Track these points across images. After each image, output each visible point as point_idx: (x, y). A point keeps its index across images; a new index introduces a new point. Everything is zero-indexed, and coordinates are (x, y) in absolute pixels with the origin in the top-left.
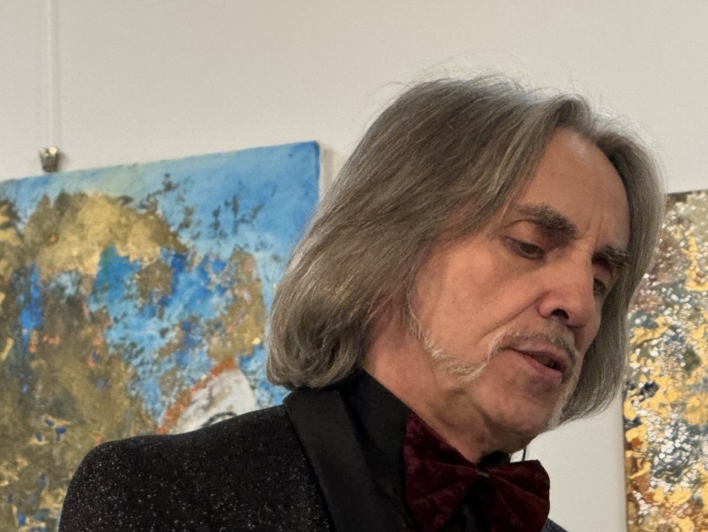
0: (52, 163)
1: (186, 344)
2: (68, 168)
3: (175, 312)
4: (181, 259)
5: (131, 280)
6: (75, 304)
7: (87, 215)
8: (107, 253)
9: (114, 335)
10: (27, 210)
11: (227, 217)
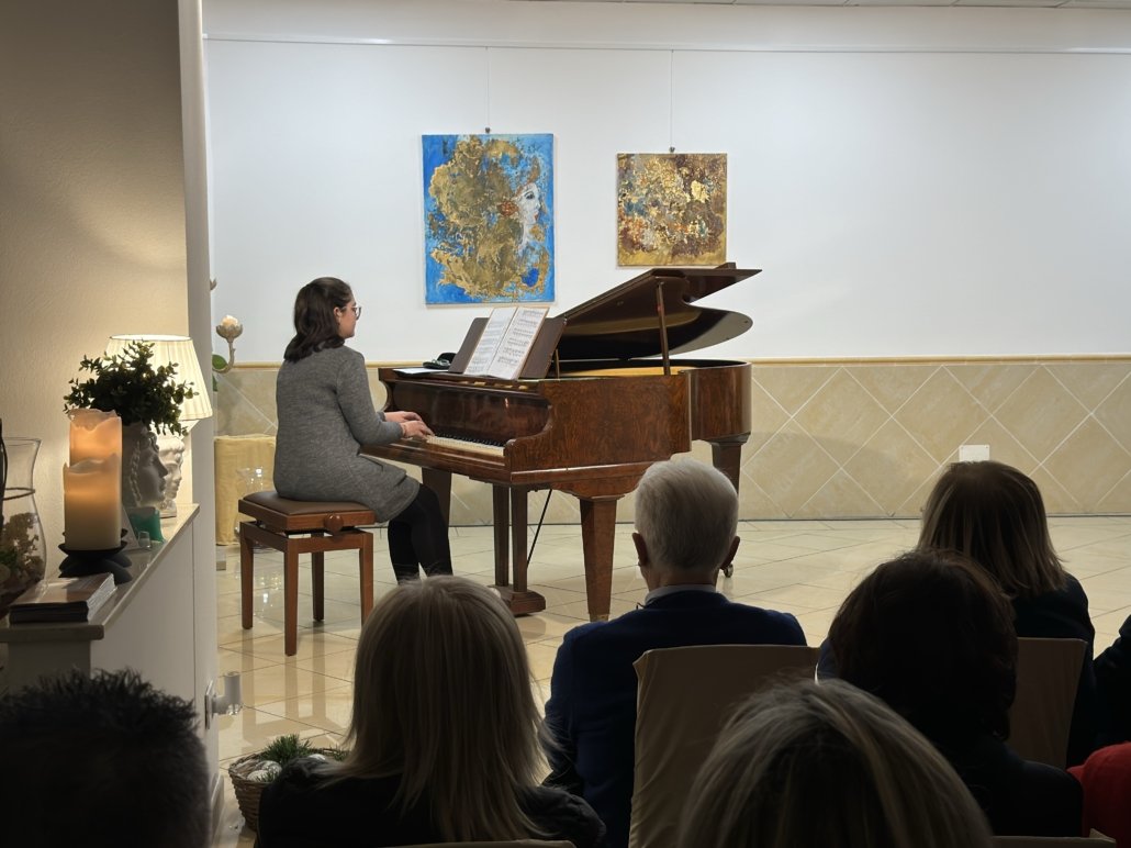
0: (488, 130)
1: (522, 176)
2: (491, 133)
3: (519, 168)
4: (521, 157)
5: (509, 160)
6: (496, 164)
7: (499, 145)
8: (503, 154)
9: (505, 172)
10: (484, 142)
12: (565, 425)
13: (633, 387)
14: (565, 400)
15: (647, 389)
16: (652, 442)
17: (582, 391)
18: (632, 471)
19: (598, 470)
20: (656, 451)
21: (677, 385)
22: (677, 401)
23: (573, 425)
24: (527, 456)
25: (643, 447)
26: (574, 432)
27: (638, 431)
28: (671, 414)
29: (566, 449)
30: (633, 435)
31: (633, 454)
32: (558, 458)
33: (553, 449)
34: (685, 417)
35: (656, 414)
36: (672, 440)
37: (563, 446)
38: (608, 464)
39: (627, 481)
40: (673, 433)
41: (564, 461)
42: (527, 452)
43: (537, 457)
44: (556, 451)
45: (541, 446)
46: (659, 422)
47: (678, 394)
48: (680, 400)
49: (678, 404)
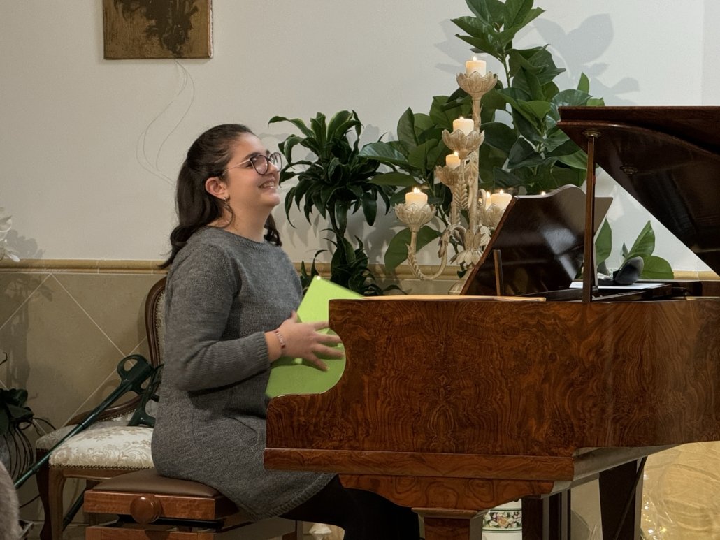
12: (366, 379)
13: (497, 320)
14: (365, 334)
15: (525, 325)
16: (533, 423)
17: (397, 320)
18: (490, 469)
19: (422, 461)
20: (541, 440)
21: (589, 321)
22: (590, 351)
23: (380, 380)
24: (296, 424)
25: (516, 429)
26: (380, 390)
27: (506, 399)
28: (575, 374)
29: (366, 419)
30: (495, 405)
31: (496, 440)
32: (350, 432)
33: (343, 416)
34: (610, 381)
35: (542, 371)
36: (575, 422)
37: (359, 413)
38: (443, 452)
39: (483, 486)
40: (579, 408)
41: (361, 438)
42: (295, 418)
43: (312, 428)
44: (347, 420)
45: (321, 409)
46: (547, 385)
47: (591, 338)
48: (598, 349)
49: (591, 357)
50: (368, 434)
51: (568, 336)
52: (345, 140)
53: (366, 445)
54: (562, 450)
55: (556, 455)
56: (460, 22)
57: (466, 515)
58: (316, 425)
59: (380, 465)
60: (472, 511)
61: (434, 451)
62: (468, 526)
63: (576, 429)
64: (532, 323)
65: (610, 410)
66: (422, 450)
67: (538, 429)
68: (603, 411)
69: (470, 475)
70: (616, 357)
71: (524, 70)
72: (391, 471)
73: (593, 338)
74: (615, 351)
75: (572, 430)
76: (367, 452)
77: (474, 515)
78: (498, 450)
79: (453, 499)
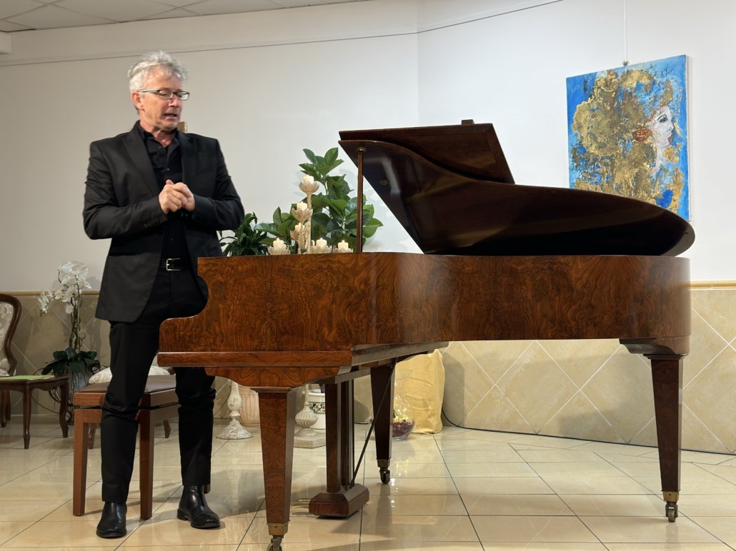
0: (625, 64)
1: (655, 101)
2: (629, 65)
3: (653, 94)
4: (654, 83)
5: (643, 88)
6: (630, 94)
7: (633, 74)
8: (638, 82)
9: (639, 100)
10: (620, 74)
11: (664, 73)
14: (220, 279)
18: (299, 361)
19: (256, 357)
20: (331, 340)
21: (361, 264)
22: (361, 284)
23: (230, 306)
24: (177, 337)
25: (315, 334)
26: (230, 313)
27: (309, 316)
28: (352, 298)
29: (221, 332)
30: (302, 320)
31: (303, 342)
32: (212, 341)
33: (207, 330)
34: (374, 302)
35: (331, 297)
36: (352, 328)
37: (217, 328)
38: (270, 350)
39: (295, 372)
40: (354, 319)
41: (218, 344)
42: (177, 333)
43: (187, 339)
44: (209, 333)
45: (193, 327)
46: (334, 306)
47: (362, 275)
48: (366, 282)
49: (362, 287)
50: (222, 341)
51: (347, 274)
52: (249, 226)
53: (222, 348)
54: (344, 347)
55: (340, 350)
56: (302, 166)
57: (284, 390)
58: (190, 336)
59: (230, 360)
60: (287, 388)
61: (264, 350)
62: (286, 398)
63: (353, 333)
64: (324, 266)
65: (374, 320)
66: (256, 350)
67: (328, 335)
68: (370, 321)
69: (287, 364)
70: (378, 286)
71: (334, 187)
72: (236, 364)
73: (363, 275)
74: (377, 283)
75: (351, 334)
76: (222, 353)
77: (289, 390)
78: (304, 348)
79: (276, 380)
